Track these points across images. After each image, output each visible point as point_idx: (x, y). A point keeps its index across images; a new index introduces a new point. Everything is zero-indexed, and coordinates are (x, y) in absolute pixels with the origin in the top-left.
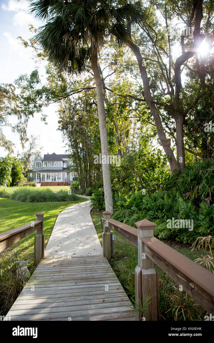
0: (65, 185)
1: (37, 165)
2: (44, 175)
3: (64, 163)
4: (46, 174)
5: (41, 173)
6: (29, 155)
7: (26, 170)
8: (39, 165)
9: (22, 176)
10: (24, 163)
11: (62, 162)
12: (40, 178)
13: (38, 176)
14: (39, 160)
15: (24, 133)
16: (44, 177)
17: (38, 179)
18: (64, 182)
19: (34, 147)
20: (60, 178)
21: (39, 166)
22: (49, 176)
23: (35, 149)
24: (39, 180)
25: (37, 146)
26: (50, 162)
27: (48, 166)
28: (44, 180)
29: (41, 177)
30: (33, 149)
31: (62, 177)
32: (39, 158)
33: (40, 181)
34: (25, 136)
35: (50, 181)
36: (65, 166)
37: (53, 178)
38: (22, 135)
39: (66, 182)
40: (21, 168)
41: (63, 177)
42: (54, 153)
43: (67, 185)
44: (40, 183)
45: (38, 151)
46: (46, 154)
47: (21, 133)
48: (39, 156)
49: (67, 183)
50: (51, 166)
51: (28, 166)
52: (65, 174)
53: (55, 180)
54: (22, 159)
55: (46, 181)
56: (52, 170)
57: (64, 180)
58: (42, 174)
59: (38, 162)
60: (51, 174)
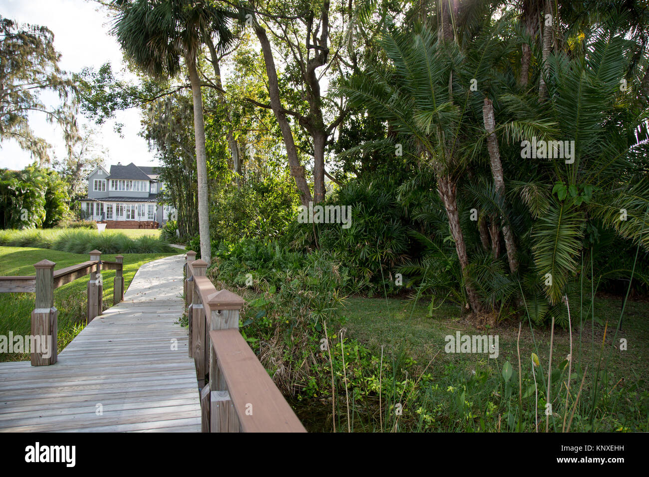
0: (153, 228)
1: (96, 185)
2: (112, 208)
3: (152, 185)
4: (114, 205)
5: (104, 202)
6: (79, 166)
7: (73, 195)
8: (100, 185)
9: (66, 208)
10: (67, 182)
11: (148, 183)
12: (103, 214)
13: (98, 209)
14: (100, 176)
15: (71, 127)
16: (112, 211)
17: (98, 214)
18: (151, 222)
19: (89, 148)
20: (143, 214)
21: (100, 189)
22: (122, 210)
23: (93, 153)
24: (100, 217)
25: (96, 147)
26: (124, 182)
27: (120, 189)
28: (111, 217)
29: (105, 210)
30: (88, 153)
31: (146, 211)
32: (100, 173)
33: (103, 218)
34: (75, 131)
35: (123, 218)
36: (154, 191)
37: (129, 213)
38: (69, 129)
39: (154, 222)
40: (63, 192)
41: (149, 212)
42: (132, 164)
43: (157, 228)
44: (103, 222)
45: (97, 157)
46: (116, 164)
47: (65, 126)
48: (100, 169)
49: (158, 224)
50: (125, 190)
51: (77, 188)
52: (153, 206)
53: (133, 217)
54: (64, 173)
55: (115, 218)
56: (128, 198)
57: (152, 218)
58: (106, 205)
59: (98, 180)
60: (125, 205)
